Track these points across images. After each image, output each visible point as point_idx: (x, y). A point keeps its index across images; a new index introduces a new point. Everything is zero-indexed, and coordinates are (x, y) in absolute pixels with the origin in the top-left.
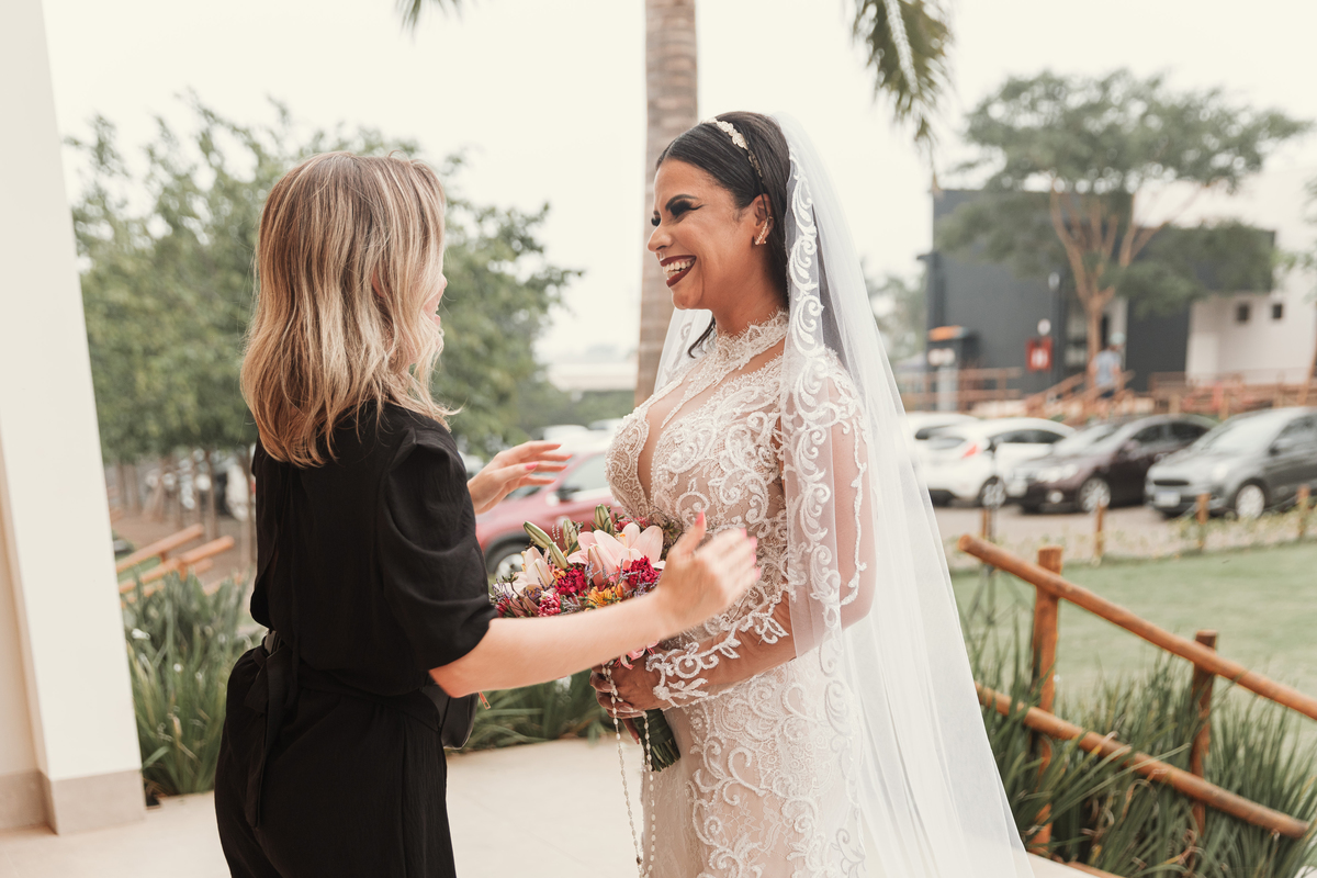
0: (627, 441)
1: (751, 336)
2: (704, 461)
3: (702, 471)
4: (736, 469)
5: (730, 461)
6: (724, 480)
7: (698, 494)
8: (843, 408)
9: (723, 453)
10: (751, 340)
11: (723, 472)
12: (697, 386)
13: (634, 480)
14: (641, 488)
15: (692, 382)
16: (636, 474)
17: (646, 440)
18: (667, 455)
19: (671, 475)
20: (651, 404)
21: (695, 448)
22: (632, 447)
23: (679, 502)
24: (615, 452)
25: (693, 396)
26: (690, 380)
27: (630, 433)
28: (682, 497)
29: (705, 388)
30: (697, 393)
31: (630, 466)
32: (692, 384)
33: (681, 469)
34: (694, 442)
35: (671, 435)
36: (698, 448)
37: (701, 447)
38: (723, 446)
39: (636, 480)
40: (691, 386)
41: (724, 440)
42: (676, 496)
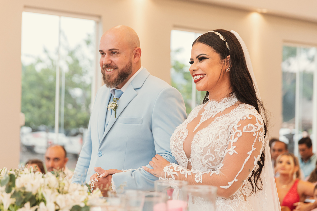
0: (179, 136)
1: (224, 101)
2: (212, 143)
3: (212, 146)
4: (224, 145)
5: (221, 142)
6: (220, 149)
7: (211, 154)
8: (256, 127)
9: (218, 140)
10: (224, 103)
11: (219, 146)
12: (205, 117)
13: (181, 149)
14: (184, 152)
15: (202, 115)
16: (182, 147)
17: (187, 136)
18: (199, 142)
19: (201, 148)
20: (188, 123)
21: (208, 138)
22: (181, 138)
23: (204, 157)
24: (174, 139)
25: (204, 121)
26: (201, 115)
27: (180, 133)
28: (205, 156)
29: (208, 118)
30: (206, 120)
31: (180, 144)
32: (202, 116)
33: (205, 146)
34: (208, 136)
35: (199, 135)
36: (210, 138)
37: (211, 138)
38: (218, 137)
39: (182, 149)
40: (202, 117)
41: (218, 135)
42: (203, 155)
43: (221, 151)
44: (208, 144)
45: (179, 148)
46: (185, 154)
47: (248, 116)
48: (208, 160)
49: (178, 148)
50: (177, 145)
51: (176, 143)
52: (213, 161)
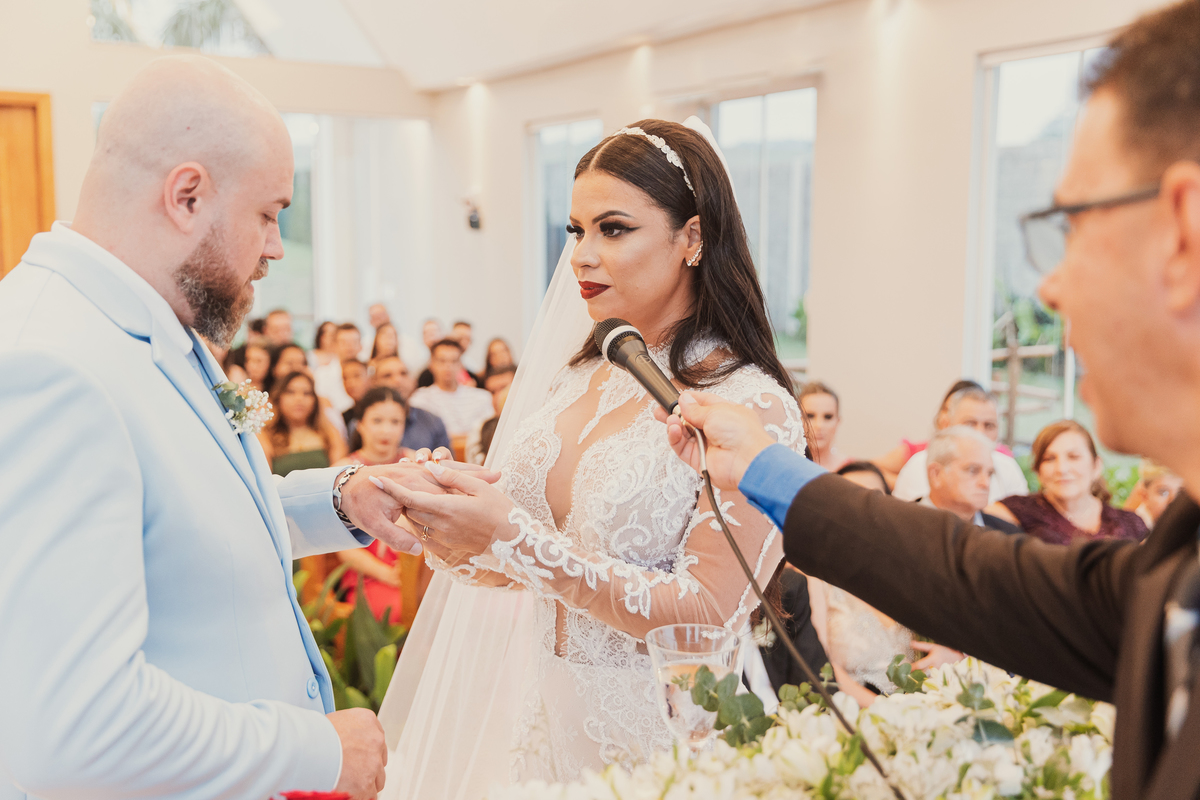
0: (532, 453)
2: (646, 490)
3: (643, 502)
6: (668, 509)
7: (639, 527)
12: (612, 398)
13: (539, 497)
14: (548, 507)
15: (603, 391)
16: (543, 491)
17: (557, 456)
18: (599, 482)
19: (608, 506)
20: (557, 413)
21: (634, 475)
22: (539, 461)
23: (616, 535)
24: (517, 463)
25: (611, 409)
26: (599, 388)
27: (536, 445)
28: (621, 530)
29: (624, 401)
30: (616, 406)
31: (536, 482)
32: (604, 394)
33: (620, 500)
34: (632, 468)
35: (600, 458)
36: (637, 476)
37: (641, 476)
38: (664, 473)
39: (542, 498)
40: (604, 397)
41: (665, 466)
42: (613, 529)
43: (671, 516)
44: (632, 495)
45: (532, 493)
46: (550, 514)
47: (758, 399)
48: (627, 544)
49: (528, 493)
50: (526, 484)
51: (521, 476)
52: (646, 548)
